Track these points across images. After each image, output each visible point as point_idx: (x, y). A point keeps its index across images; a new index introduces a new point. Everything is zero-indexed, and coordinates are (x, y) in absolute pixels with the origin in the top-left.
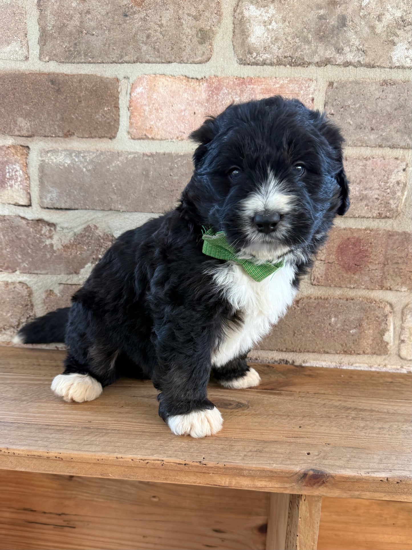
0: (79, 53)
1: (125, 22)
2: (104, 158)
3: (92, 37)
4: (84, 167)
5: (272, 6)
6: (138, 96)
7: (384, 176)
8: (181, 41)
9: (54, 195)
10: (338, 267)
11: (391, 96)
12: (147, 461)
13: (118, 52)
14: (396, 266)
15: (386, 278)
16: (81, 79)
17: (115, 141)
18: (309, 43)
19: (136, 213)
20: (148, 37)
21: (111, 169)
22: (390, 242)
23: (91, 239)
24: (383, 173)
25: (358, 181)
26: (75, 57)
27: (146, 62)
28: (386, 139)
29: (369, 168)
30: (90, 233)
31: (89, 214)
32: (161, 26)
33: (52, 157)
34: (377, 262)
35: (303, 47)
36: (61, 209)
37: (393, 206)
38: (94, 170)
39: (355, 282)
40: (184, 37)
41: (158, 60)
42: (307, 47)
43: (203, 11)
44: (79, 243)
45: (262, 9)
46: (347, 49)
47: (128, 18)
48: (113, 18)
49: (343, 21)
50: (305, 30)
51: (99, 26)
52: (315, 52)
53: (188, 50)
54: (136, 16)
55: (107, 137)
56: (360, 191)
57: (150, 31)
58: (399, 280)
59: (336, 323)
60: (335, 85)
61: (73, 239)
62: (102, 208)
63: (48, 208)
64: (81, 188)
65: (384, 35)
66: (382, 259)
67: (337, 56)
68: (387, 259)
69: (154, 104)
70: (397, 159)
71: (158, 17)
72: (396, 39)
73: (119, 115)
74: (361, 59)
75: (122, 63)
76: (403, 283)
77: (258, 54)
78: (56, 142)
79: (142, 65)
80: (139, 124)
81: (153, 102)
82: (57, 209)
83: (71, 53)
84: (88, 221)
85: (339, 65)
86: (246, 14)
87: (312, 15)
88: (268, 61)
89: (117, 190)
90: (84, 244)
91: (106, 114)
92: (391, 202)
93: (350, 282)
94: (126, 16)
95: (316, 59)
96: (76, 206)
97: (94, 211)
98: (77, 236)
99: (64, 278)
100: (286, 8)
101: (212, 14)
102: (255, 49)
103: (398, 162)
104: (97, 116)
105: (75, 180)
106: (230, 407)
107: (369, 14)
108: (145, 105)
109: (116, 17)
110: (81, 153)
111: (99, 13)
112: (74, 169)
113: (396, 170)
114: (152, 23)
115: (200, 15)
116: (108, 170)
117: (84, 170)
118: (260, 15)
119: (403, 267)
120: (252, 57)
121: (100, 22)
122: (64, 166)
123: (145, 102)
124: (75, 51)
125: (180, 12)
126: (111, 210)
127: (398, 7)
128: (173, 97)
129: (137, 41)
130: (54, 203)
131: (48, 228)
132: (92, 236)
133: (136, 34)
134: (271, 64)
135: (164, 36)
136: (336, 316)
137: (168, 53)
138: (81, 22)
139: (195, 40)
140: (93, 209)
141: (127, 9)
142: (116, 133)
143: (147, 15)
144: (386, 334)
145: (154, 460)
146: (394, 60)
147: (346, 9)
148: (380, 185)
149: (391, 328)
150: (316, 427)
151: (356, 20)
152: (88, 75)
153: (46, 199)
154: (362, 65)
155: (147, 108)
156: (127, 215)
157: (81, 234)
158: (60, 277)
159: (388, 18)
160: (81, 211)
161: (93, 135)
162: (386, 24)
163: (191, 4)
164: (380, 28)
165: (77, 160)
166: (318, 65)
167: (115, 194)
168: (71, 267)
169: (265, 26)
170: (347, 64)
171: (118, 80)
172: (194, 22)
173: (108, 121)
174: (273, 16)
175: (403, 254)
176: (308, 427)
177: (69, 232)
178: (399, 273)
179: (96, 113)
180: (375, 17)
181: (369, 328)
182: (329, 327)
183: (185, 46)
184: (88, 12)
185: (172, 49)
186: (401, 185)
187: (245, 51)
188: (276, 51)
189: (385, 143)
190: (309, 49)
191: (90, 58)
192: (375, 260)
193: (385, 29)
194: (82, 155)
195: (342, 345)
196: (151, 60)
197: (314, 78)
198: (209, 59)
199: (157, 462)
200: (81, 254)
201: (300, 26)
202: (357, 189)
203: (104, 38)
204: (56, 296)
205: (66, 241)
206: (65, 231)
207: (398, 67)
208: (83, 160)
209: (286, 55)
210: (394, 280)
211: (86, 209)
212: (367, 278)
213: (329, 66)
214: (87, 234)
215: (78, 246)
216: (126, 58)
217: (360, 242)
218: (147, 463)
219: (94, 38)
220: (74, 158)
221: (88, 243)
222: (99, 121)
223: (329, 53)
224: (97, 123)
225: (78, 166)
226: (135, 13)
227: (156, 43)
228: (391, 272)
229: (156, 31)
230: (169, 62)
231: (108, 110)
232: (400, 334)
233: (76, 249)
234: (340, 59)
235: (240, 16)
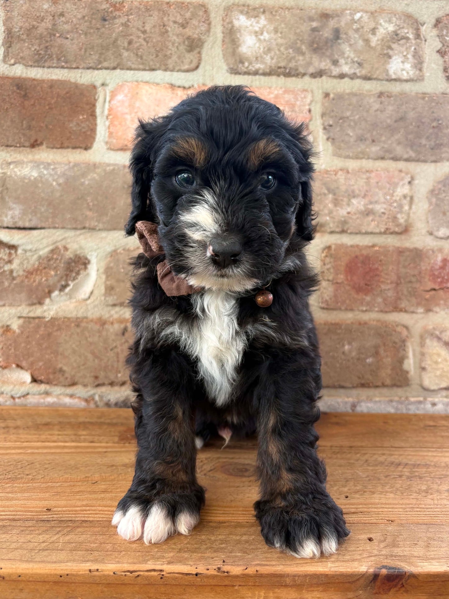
0: (51, 56)
1: (104, 26)
2: (78, 170)
3: (66, 41)
4: (54, 180)
5: (263, 17)
6: (118, 104)
7: (389, 189)
8: (167, 48)
9: (17, 212)
10: (348, 288)
11: (391, 108)
12: (137, 574)
13: (95, 57)
14: (410, 285)
15: (400, 299)
16: (53, 84)
17: (90, 151)
18: (303, 54)
19: (116, 232)
20: (130, 43)
21: (87, 183)
22: (402, 259)
23: (60, 262)
24: (388, 186)
25: (363, 194)
26: (45, 61)
27: (128, 69)
28: (388, 151)
29: (373, 181)
30: (59, 255)
31: (58, 234)
32: (144, 32)
33: (16, 170)
34: (389, 282)
35: (297, 58)
36: (24, 229)
37: (402, 221)
38: (66, 183)
39: (368, 304)
40: (170, 44)
41: (141, 67)
42: (301, 58)
43: (191, 19)
44: (45, 268)
45: (253, 19)
46: (342, 61)
47: (107, 23)
48: (91, 22)
49: (337, 34)
50: (298, 41)
51: (75, 29)
52: (309, 64)
53: (175, 58)
54: (117, 21)
55: (81, 148)
56: (365, 205)
57: (131, 37)
58: (414, 300)
59: (350, 351)
60: (332, 96)
61: (37, 263)
62: (74, 226)
63: (8, 228)
64: (49, 204)
65: (379, 48)
66: (394, 277)
67: (333, 67)
68: (399, 278)
69: (136, 112)
70: (401, 171)
71: (141, 23)
72: (391, 52)
73: (96, 125)
74: (357, 71)
75: (101, 69)
76: (418, 304)
77: (250, 63)
78: (20, 152)
79: (123, 72)
80: (120, 133)
81: (136, 110)
82: (19, 228)
83: (41, 56)
84: (56, 242)
85: (335, 77)
86: (236, 23)
87: (305, 28)
88: (261, 71)
89: (94, 205)
90: (50, 269)
91: (82, 122)
92: (399, 216)
93: (362, 304)
94: (105, 20)
95: (311, 70)
96: (43, 225)
97: (65, 230)
98: (43, 260)
99: (24, 310)
100: (278, 19)
101: (199, 21)
102: (247, 59)
103: (403, 174)
104: (71, 125)
105: (42, 195)
106: (247, 474)
107: (362, 27)
108: (126, 113)
109: (94, 21)
110: (51, 165)
111: (75, 16)
112: (42, 181)
113: (401, 183)
114: (134, 29)
115: (187, 23)
116: (82, 184)
117: (54, 183)
118: (251, 25)
119: (417, 285)
120: (243, 66)
121: (75, 25)
122: (29, 179)
123: (127, 111)
124: (46, 55)
125: (165, 19)
126: (84, 228)
127: (390, 21)
128: (158, 106)
129: (117, 47)
130: (16, 222)
131: (7, 251)
132: (61, 259)
133: (116, 40)
134: (264, 74)
135: (147, 42)
136: (350, 343)
137: (152, 60)
138: (54, 25)
139: (182, 48)
140: (63, 228)
141: (106, 14)
142: (92, 144)
143: (128, 20)
144: (406, 362)
145: (148, 571)
146: (391, 72)
147: (339, 21)
148: (386, 199)
149: (411, 354)
150: (367, 495)
151: (351, 33)
152: (61, 81)
153: (6, 216)
154: (358, 77)
155: (128, 117)
156: (104, 234)
157: (47, 257)
158: (20, 308)
159: (381, 32)
160: (49, 230)
161: (66, 145)
162: (380, 37)
163: (177, 12)
164: (374, 41)
165: (45, 172)
166: (313, 76)
167: (90, 210)
168: (34, 296)
169: (256, 36)
170: (342, 76)
171: (95, 87)
172: (181, 29)
173: (83, 130)
174: (265, 26)
175: (416, 272)
176: (357, 496)
177: (33, 255)
178: (413, 293)
179: (69, 121)
180: (368, 30)
181: (387, 356)
182: (343, 357)
183: (171, 54)
184: (62, 15)
185: (157, 56)
186: (408, 199)
187: (236, 60)
188: (269, 61)
189: (388, 155)
190: (303, 60)
191: (64, 62)
192: (387, 279)
193: (379, 42)
194: (52, 167)
195: (359, 378)
196: (133, 66)
197: (309, 90)
198: (197, 67)
199: (153, 573)
200: (47, 280)
201: (292, 37)
202: (362, 203)
203: (80, 42)
204: (14, 332)
205: (28, 266)
206: (28, 254)
207: (395, 80)
208: (52, 172)
209: (280, 65)
210: (409, 301)
211: (55, 228)
212: (380, 300)
213: (324, 78)
214: (55, 256)
215: (43, 271)
216: (105, 64)
217: (369, 260)
218: (138, 576)
219: (67, 43)
220: (43, 170)
221: (55, 268)
222: (73, 130)
223: (325, 64)
224: (70, 132)
225: (47, 180)
226: (115, 18)
227: (139, 49)
228: (405, 292)
229: (139, 37)
230: (153, 70)
231: (84, 118)
232: (421, 361)
233: (41, 275)
234: (336, 71)
235: (230, 25)
